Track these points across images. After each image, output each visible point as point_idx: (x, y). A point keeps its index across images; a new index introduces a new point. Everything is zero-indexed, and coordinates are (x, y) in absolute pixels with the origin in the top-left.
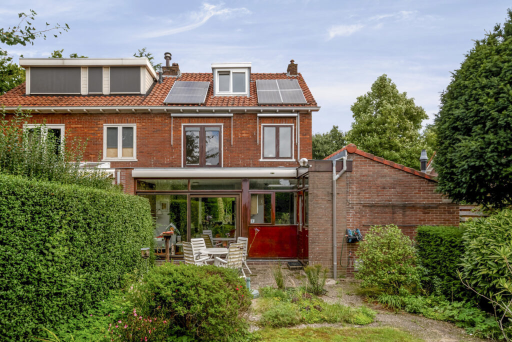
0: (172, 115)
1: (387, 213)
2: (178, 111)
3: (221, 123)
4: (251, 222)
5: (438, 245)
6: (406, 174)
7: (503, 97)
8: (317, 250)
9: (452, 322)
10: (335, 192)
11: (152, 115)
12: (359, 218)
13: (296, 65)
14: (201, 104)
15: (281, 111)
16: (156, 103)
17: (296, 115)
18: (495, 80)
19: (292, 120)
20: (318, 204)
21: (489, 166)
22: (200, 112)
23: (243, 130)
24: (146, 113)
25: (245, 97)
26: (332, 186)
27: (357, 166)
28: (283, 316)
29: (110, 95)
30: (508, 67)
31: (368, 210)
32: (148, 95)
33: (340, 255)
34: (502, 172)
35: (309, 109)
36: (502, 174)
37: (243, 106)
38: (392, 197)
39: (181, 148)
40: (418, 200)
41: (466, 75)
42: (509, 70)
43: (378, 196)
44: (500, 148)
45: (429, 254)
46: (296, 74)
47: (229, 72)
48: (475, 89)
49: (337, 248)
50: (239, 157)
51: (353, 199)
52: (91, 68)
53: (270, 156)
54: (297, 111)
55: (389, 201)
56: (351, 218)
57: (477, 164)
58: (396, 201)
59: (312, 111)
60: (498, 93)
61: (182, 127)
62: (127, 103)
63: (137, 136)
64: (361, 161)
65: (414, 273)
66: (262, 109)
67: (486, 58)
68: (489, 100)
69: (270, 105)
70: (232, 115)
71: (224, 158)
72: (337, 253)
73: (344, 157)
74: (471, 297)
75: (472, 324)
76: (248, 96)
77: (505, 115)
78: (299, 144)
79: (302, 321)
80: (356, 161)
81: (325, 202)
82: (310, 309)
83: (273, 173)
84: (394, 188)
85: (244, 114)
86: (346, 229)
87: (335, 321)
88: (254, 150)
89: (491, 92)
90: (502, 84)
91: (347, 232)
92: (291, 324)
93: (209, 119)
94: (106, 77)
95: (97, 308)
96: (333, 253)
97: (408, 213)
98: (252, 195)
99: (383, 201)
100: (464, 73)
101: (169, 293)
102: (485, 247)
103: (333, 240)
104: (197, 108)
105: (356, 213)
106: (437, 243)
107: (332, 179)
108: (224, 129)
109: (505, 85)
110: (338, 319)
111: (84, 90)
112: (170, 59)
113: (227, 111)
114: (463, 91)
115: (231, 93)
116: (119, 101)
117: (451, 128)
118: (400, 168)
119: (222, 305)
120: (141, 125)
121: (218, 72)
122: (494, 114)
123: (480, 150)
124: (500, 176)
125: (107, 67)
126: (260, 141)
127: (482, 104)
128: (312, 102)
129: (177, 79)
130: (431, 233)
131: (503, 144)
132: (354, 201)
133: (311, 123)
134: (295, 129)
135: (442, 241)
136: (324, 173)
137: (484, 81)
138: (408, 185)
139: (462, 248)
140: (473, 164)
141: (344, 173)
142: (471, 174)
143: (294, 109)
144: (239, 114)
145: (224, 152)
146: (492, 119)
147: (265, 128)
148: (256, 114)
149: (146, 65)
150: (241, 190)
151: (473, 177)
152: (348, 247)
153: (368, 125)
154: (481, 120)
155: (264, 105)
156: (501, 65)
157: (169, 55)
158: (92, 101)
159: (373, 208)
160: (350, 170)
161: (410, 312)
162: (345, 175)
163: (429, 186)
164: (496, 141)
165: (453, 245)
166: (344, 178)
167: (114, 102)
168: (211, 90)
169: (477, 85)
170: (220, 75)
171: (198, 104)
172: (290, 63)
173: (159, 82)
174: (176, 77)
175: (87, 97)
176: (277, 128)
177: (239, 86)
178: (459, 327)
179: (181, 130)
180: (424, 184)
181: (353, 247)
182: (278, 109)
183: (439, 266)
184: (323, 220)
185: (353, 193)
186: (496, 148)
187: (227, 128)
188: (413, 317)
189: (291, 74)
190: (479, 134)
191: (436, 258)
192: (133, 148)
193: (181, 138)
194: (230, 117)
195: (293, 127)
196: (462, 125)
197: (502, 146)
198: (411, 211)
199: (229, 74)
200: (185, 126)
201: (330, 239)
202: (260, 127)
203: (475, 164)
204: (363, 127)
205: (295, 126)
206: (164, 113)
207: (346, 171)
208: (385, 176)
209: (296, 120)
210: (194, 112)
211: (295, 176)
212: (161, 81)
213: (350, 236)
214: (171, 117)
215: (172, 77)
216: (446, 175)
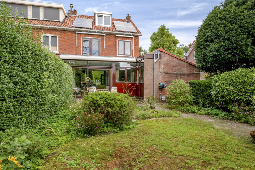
0: (76, 32)
1: (174, 77)
2: (80, 31)
3: (99, 38)
4: (116, 81)
5: (199, 87)
6: (181, 61)
7: (227, 28)
8: (147, 92)
9: (208, 115)
10: (155, 67)
11: (66, 31)
12: (164, 78)
13: (130, 17)
14: (90, 28)
15: (126, 35)
16: (68, 26)
17: (132, 37)
18: (224, 21)
19: (131, 39)
20: (148, 72)
21: (221, 55)
22: (90, 32)
23: (110, 42)
24: (63, 30)
25: (110, 28)
26: (154, 65)
27: (163, 57)
28: (145, 114)
29: (44, 21)
30: (229, 16)
31: (167, 75)
32: (64, 22)
33: (157, 93)
34: (226, 57)
35: (138, 34)
36: (225, 58)
37: (109, 31)
38: (176, 70)
39: (81, 48)
40: (186, 72)
41: (211, 20)
42: (229, 18)
43: (171, 70)
44: (226, 48)
45: (195, 91)
46: (130, 20)
47: (102, 15)
48: (216, 25)
49: (156, 91)
50: (107, 53)
51: (162, 70)
52: (33, 6)
53: (121, 54)
54: (133, 35)
55: (175, 72)
56: (161, 78)
57: (217, 54)
58: (178, 72)
59: (139, 35)
60: (225, 27)
61: (81, 38)
62: (53, 25)
63: (59, 41)
64: (165, 55)
65: (191, 98)
66: (118, 33)
67: (219, 13)
68: (222, 29)
69: (121, 31)
70: (105, 34)
71: (101, 54)
72: (156, 93)
73: (158, 53)
74: (214, 105)
75: (217, 115)
76: (111, 27)
77: (228, 35)
78: (134, 49)
79: (153, 117)
80: (163, 55)
81: (151, 71)
82: (154, 112)
83: (126, 60)
84: (177, 67)
85: (110, 34)
86: (159, 83)
87: (166, 117)
88: (115, 51)
89: (223, 26)
90: (227, 23)
91: (159, 84)
92: (149, 118)
93: (94, 36)
94: (41, 12)
95: (57, 115)
96: (154, 93)
97: (182, 77)
98: (117, 69)
99: (173, 72)
100: (210, 19)
101: (102, 102)
102: (222, 85)
103: (154, 88)
104: (89, 30)
105: (163, 76)
106: (199, 86)
107: (154, 62)
108: (101, 41)
109: (228, 23)
110: (167, 116)
111: (30, 16)
112: (73, 7)
113: (103, 33)
114: (210, 26)
115: (103, 25)
116: (49, 24)
117: (204, 41)
118: (180, 59)
119: (127, 107)
120: (61, 36)
121: (97, 15)
122: (224, 34)
123: (218, 49)
124: (225, 59)
125: (42, 6)
126: (117, 47)
127: (219, 31)
128: (139, 32)
129: (76, 17)
130: (196, 83)
131: (227, 46)
132: (162, 71)
133: (139, 41)
134: (132, 43)
135: (201, 85)
136: (150, 59)
137: (220, 22)
138: (182, 66)
139: (210, 87)
140: (215, 54)
141: (158, 60)
142: (214, 58)
143: (132, 34)
144: (108, 34)
145: (101, 51)
146: (223, 36)
147: (119, 42)
148: (116, 35)
149: (63, 8)
150: (112, 67)
151: (214, 59)
152: (159, 91)
153: (157, 45)
154: (218, 37)
155: (119, 31)
156: (226, 16)
157: (72, 5)
158: (34, 22)
159: (169, 75)
160: (160, 58)
161: (191, 113)
162: (159, 60)
163: (190, 66)
164: (224, 45)
165: (206, 86)
166: (158, 62)
167: (46, 23)
168: (94, 23)
169: (216, 23)
170: (98, 16)
171: (89, 28)
172: (127, 15)
173: (68, 17)
174: (76, 16)
175: (31, 21)
176: (124, 42)
177: (107, 22)
178: (212, 116)
179: (81, 40)
180: (188, 65)
181: (161, 91)
182: (125, 33)
183: (200, 95)
184: (150, 79)
185: (162, 68)
186: (224, 48)
187: (102, 40)
188: (193, 114)
189: (128, 20)
190: (217, 42)
191: (198, 92)
192: (56, 46)
193: (81, 43)
194: (104, 36)
195: (131, 42)
196: (209, 39)
197: (226, 47)
198: (183, 76)
199: (102, 17)
200: (82, 38)
201: (152, 87)
202: (117, 41)
203: (216, 54)
204: (155, 46)
205: (132, 41)
206: (72, 31)
207: (159, 59)
208: (174, 62)
209: (132, 39)
210: (87, 31)
211: (135, 61)
212: (69, 17)
213: (161, 86)
214: (76, 33)
215: (74, 16)
216: (202, 60)
